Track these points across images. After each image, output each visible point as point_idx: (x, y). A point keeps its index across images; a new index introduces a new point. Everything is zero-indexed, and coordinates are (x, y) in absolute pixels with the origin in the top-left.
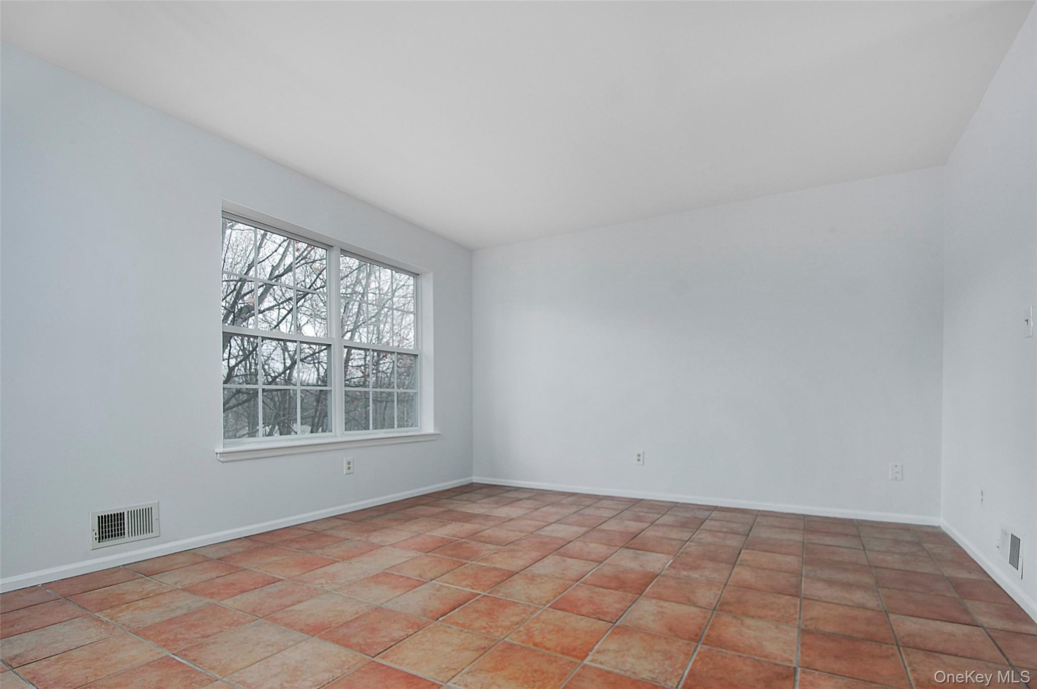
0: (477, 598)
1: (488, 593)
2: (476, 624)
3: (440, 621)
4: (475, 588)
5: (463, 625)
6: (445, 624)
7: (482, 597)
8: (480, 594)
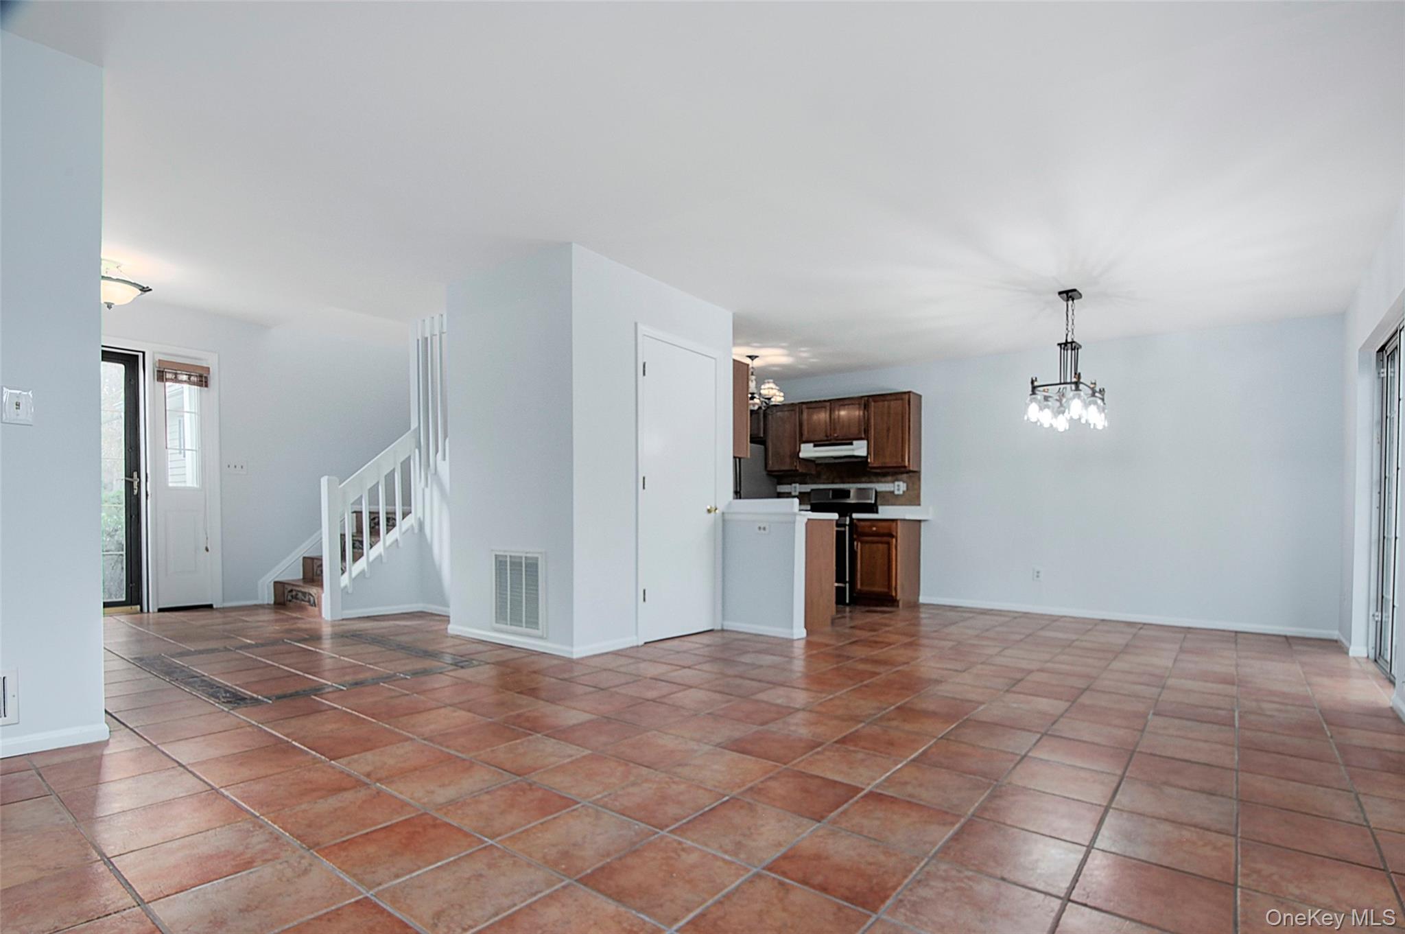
0: (677, 825)
1: (657, 833)
2: (682, 787)
3: (728, 795)
4: (675, 844)
5: (699, 787)
6: (721, 791)
7: (667, 826)
8: (671, 832)
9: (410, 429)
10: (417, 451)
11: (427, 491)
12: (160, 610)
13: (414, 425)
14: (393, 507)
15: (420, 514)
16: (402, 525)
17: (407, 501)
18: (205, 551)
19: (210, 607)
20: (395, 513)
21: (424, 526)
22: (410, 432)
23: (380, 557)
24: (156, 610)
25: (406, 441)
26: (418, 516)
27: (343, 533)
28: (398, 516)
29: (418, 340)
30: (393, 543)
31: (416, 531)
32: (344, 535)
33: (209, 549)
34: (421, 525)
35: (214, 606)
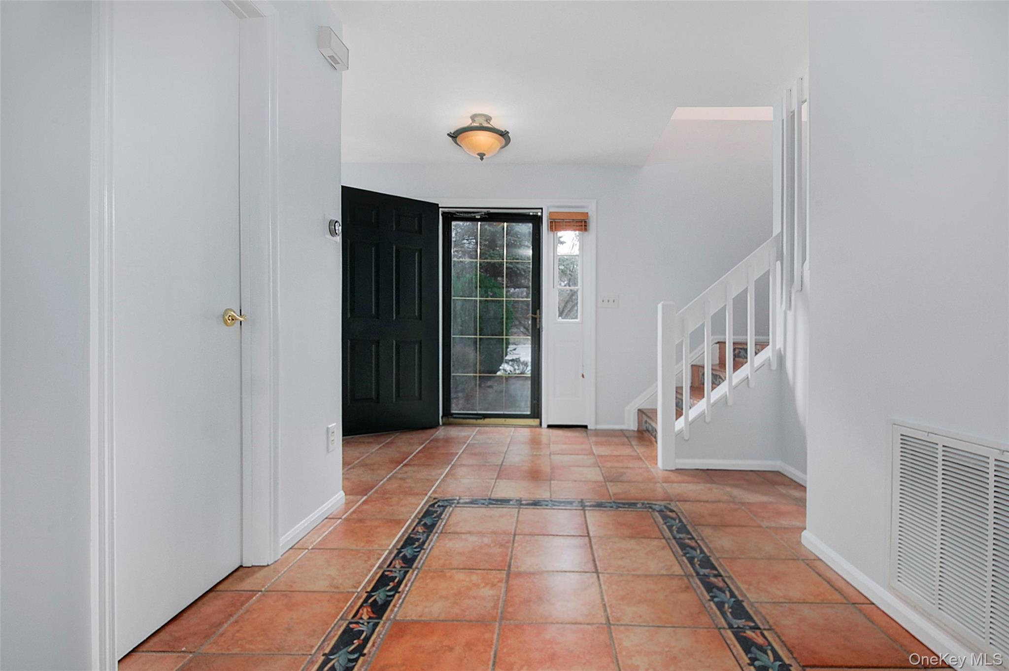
9: (772, 236)
10: (778, 263)
11: (790, 314)
12: (549, 426)
13: (776, 230)
14: (746, 337)
15: (779, 345)
16: (755, 360)
17: (763, 327)
18: (582, 377)
19: (586, 427)
20: (747, 344)
21: (785, 362)
22: (772, 238)
23: (724, 398)
24: (546, 426)
25: (763, 255)
26: (777, 347)
27: (679, 385)
28: (751, 348)
29: (783, 120)
30: (742, 381)
31: (774, 367)
32: (682, 388)
33: (585, 376)
34: (781, 359)
35: (589, 427)
